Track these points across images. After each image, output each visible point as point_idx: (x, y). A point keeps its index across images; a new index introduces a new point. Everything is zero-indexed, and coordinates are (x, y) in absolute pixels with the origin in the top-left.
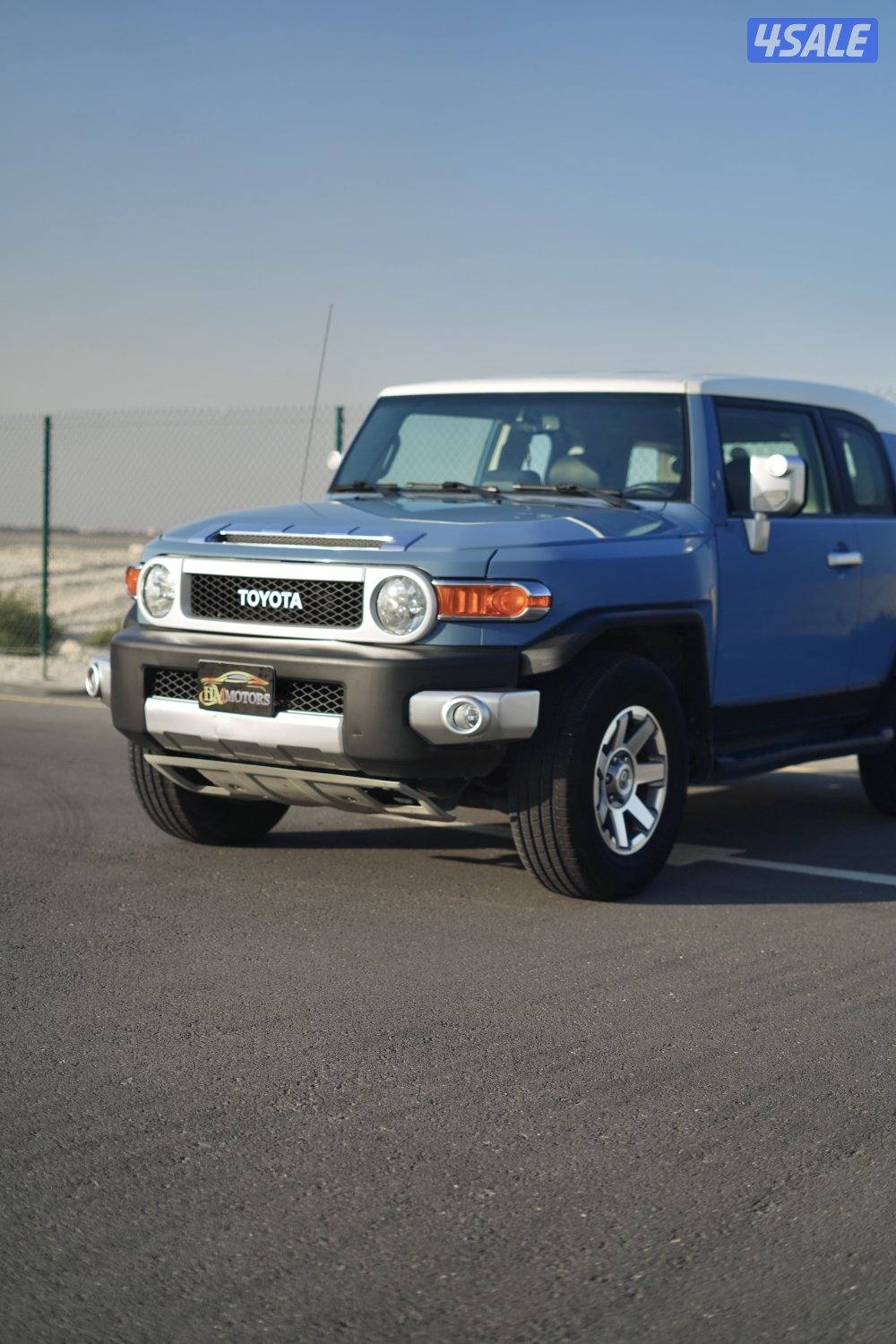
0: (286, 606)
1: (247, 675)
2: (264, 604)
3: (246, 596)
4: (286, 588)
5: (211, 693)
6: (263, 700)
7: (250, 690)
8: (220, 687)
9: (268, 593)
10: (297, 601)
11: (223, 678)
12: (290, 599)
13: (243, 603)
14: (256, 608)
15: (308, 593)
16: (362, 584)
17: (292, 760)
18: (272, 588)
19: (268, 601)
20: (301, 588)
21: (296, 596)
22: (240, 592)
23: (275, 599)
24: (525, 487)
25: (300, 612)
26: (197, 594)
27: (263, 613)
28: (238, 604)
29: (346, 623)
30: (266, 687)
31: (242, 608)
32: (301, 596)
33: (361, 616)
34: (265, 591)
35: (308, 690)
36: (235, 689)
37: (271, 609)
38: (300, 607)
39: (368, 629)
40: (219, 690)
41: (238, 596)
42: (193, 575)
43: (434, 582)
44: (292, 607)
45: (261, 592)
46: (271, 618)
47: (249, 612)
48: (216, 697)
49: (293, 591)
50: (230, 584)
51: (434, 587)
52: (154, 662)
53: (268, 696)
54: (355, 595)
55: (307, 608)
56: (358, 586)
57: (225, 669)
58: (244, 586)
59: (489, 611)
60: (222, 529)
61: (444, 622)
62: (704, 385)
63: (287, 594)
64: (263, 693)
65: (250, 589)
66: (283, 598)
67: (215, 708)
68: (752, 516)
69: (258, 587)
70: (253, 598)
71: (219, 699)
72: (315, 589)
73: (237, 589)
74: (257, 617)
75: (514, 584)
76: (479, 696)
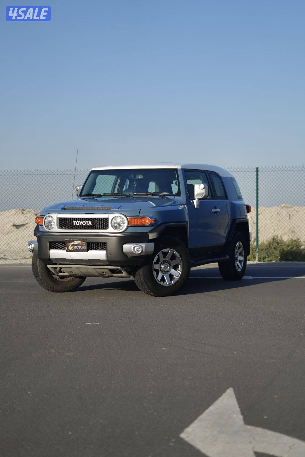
0: (87, 225)
1: (79, 242)
2: (81, 225)
3: (76, 223)
4: (87, 220)
5: (69, 247)
6: (84, 247)
7: (81, 245)
8: (72, 245)
9: (82, 222)
10: (90, 223)
11: (72, 243)
12: (88, 223)
13: (75, 225)
14: (79, 226)
15: (93, 221)
16: (108, 218)
17: (91, 263)
18: (83, 220)
19: (82, 224)
20: (91, 220)
21: (90, 222)
22: (74, 222)
23: (84, 223)
24: (137, 194)
25: (91, 226)
26: (61, 223)
27: (81, 227)
28: (73, 225)
29: (104, 228)
30: (85, 244)
31: (75, 226)
32: (91, 222)
33: (108, 226)
34: (81, 221)
35: (96, 245)
36: (76, 246)
37: (83, 226)
38: (91, 225)
39: (110, 229)
40: (72, 246)
41: (73, 223)
42: (59, 218)
43: (127, 217)
44: (89, 225)
45: (80, 222)
46: (83, 228)
47: (77, 227)
48: (71, 248)
49: (89, 221)
50: (71, 220)
51: (127, 218)
52: (52, 240)
53: (86, 246)
54: (106, 221)
55: (93, 225)
56: (107, 219)
57: (73, 241)
58: (75, 220)
59: (140, 223)
60: (65, 206)
61: (130, 226)
62: (182, 166)
63: (87, 222)
64: (84, 246)
65: (77, 221)
66: (86, 223)
67: (71, 251)
68: (195, 200)
69: (79, 220)
70: (78, 223)
71: (72, 248)
72: (95, 220)
73: (73, 221)
74: (79, 228)
75: (146, 217)
76: (141, 244)
